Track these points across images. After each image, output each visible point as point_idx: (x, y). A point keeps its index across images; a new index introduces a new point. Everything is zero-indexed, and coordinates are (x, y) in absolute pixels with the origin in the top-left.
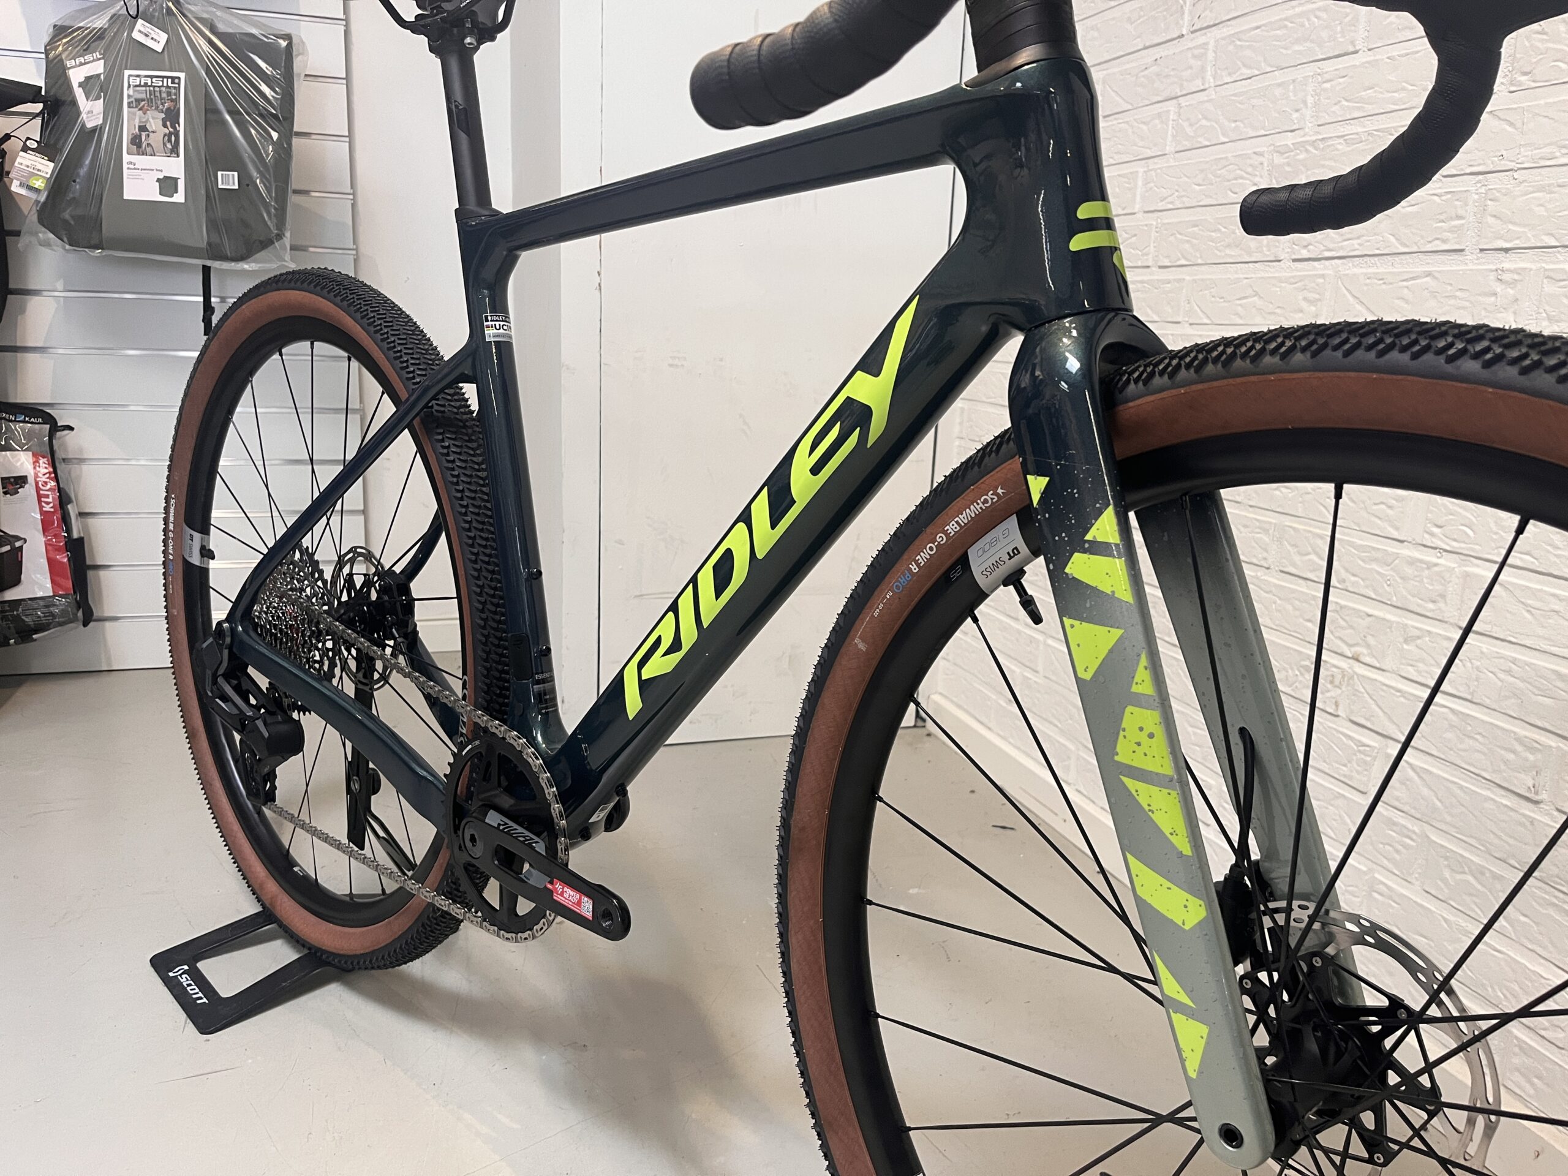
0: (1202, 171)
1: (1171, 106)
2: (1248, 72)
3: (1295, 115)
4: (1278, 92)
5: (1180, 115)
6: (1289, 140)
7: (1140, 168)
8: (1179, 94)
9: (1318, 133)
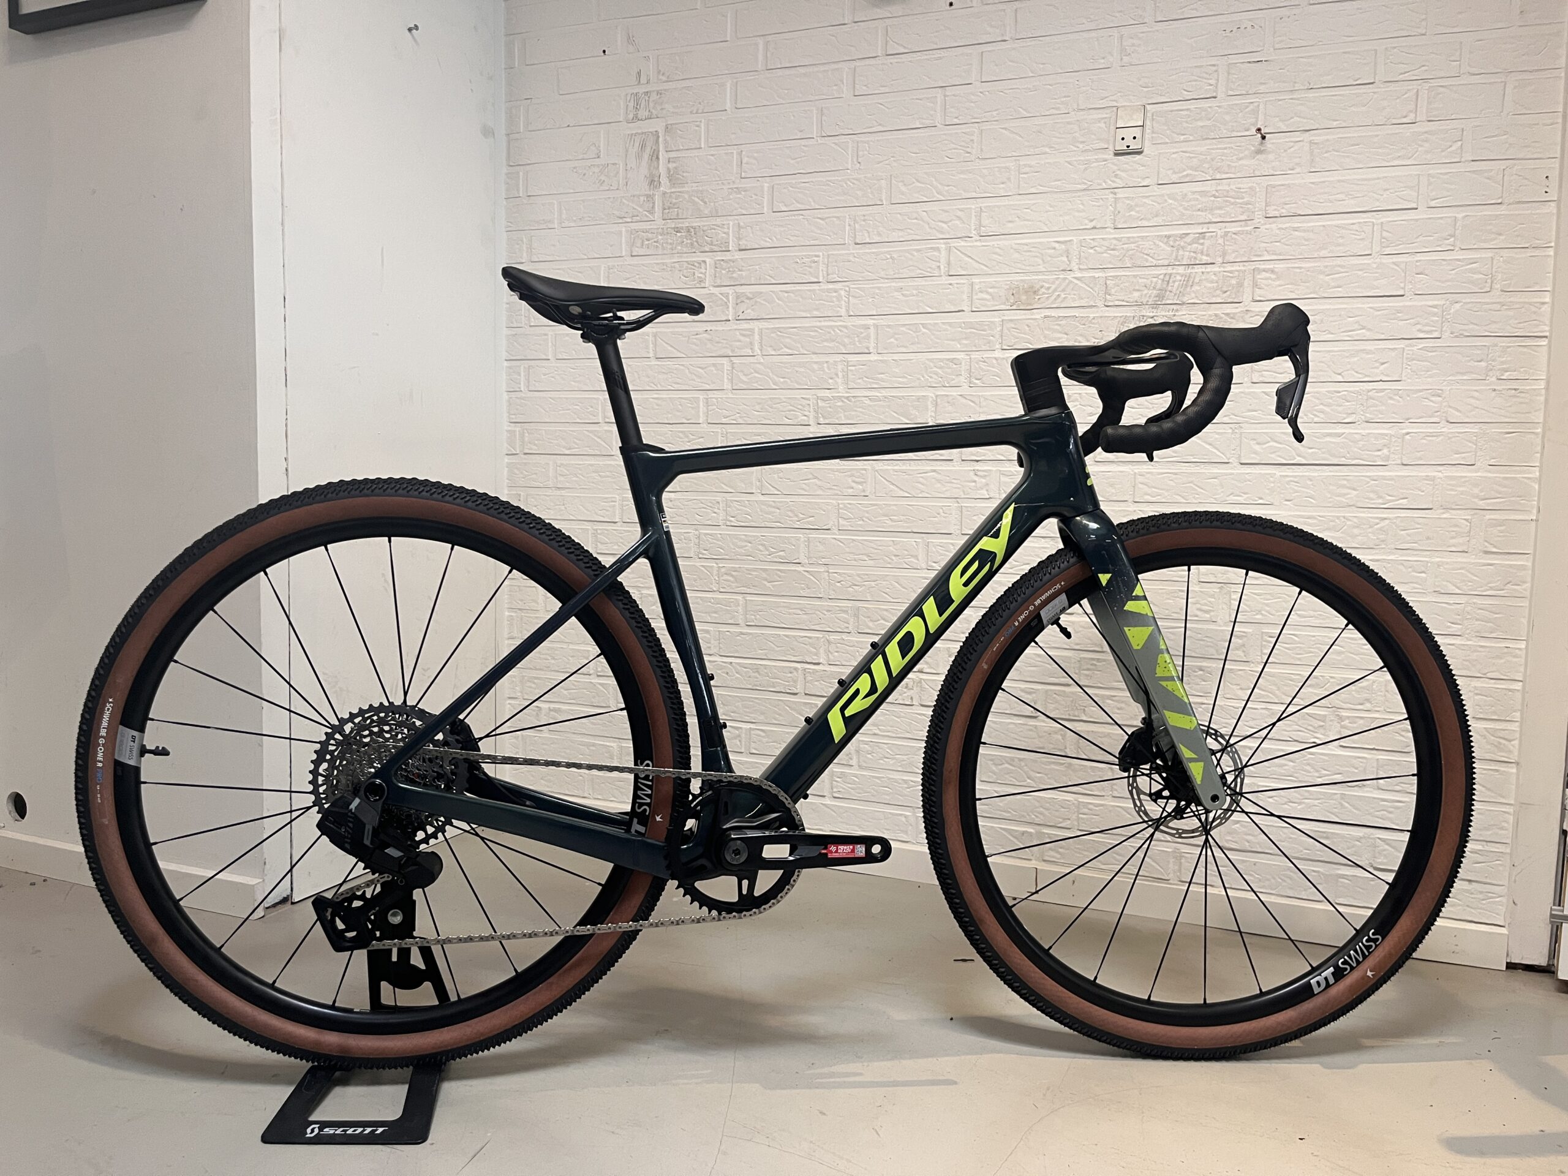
0: (759, 404)
1: (725, 361)
2: (790, 352)
3: (830, 381)
4: (815, 366)
5: (733, 368)
6: (827, 393)
7: (701, 396)
8: (731, 354)
9: (847, 392)
